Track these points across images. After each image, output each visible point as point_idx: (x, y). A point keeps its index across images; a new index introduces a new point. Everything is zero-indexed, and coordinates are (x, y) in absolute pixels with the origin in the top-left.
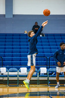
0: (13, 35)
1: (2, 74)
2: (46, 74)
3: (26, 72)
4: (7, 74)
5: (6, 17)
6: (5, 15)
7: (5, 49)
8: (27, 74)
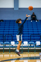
1: (12, 46)
2: (40, 45)
3: (27, 44)
4: (15, 45)
5: (14, 9)
6: (13, 8)
7: (14, 30)
8: (28, 45)
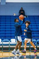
0: (6, 16)
2: (29, 43)
4: (2, 43)
5: (1, 4)
8: (15, 43)
